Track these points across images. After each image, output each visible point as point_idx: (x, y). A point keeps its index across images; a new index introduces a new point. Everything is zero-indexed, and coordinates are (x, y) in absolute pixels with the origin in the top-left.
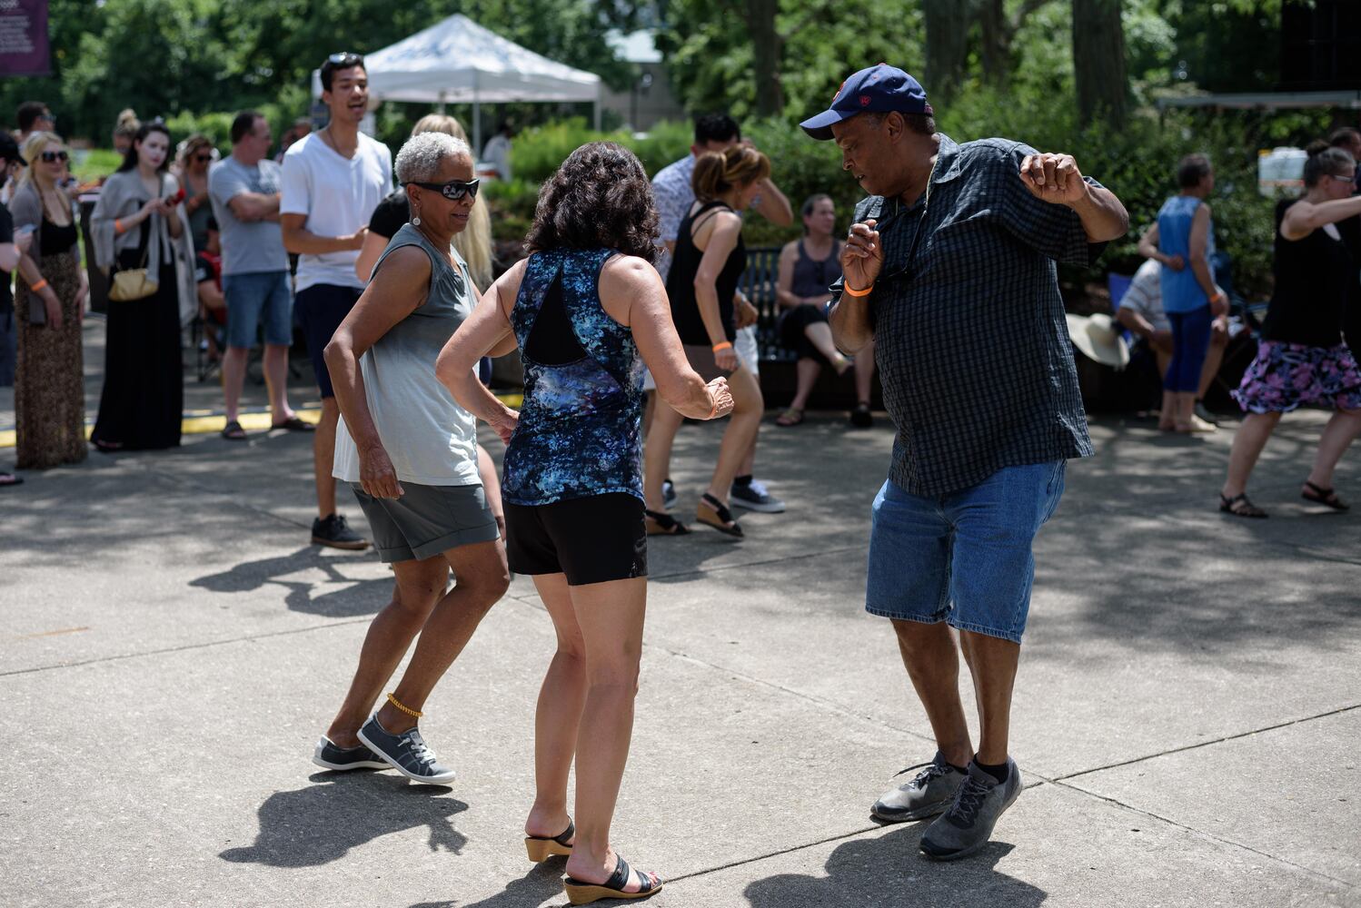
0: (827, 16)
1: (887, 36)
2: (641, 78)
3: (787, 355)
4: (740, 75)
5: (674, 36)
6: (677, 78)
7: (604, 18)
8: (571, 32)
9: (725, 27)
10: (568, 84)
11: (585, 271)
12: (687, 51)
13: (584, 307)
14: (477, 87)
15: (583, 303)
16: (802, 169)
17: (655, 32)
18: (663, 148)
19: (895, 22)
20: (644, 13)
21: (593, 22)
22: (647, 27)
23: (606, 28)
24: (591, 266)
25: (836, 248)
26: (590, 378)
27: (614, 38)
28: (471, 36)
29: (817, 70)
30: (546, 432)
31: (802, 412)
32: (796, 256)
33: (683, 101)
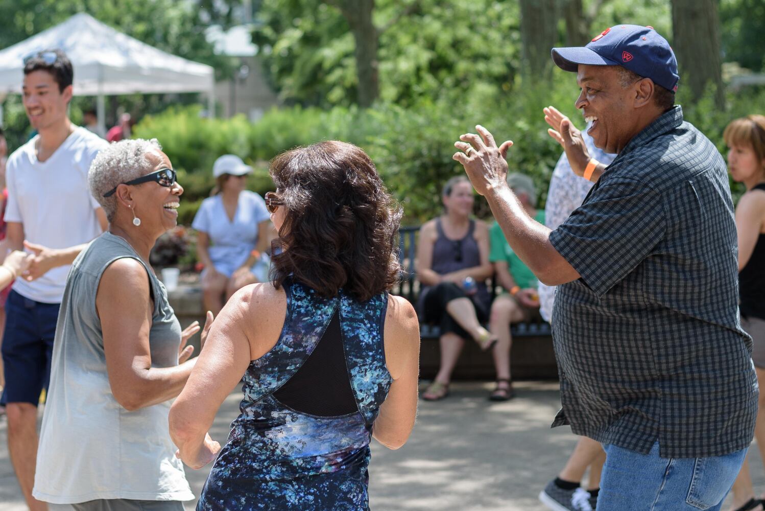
0: (417, 11)
1: (472, 27)
2: (238, 69)
3: (430, 331)
4: (338, 64)
5: (268, 32)
6: (275, 69)
7: (205, 16)
8: (175, 29)
9: (317, 22)
10: (184, 76)
11: (368, 317)
12: (283, 45)
13: (369, 361)
14: (101, 80)
15: (368, 356)
16: (425, 151)
17: (251, 27)
18: (274, 131)
19: (478, 14)
20: (238, 13)
21: (195, 21)
22: (243, 23)
23: (206, 26)
24: (375, 312)
25: (472, 227)
26: (351, 434)
27: (213, 34)
28: (95, 33)
29: (407, 58)
30: (281, 481)
31: (446, 386)
32: (434, 235)
33: (278, 90)
